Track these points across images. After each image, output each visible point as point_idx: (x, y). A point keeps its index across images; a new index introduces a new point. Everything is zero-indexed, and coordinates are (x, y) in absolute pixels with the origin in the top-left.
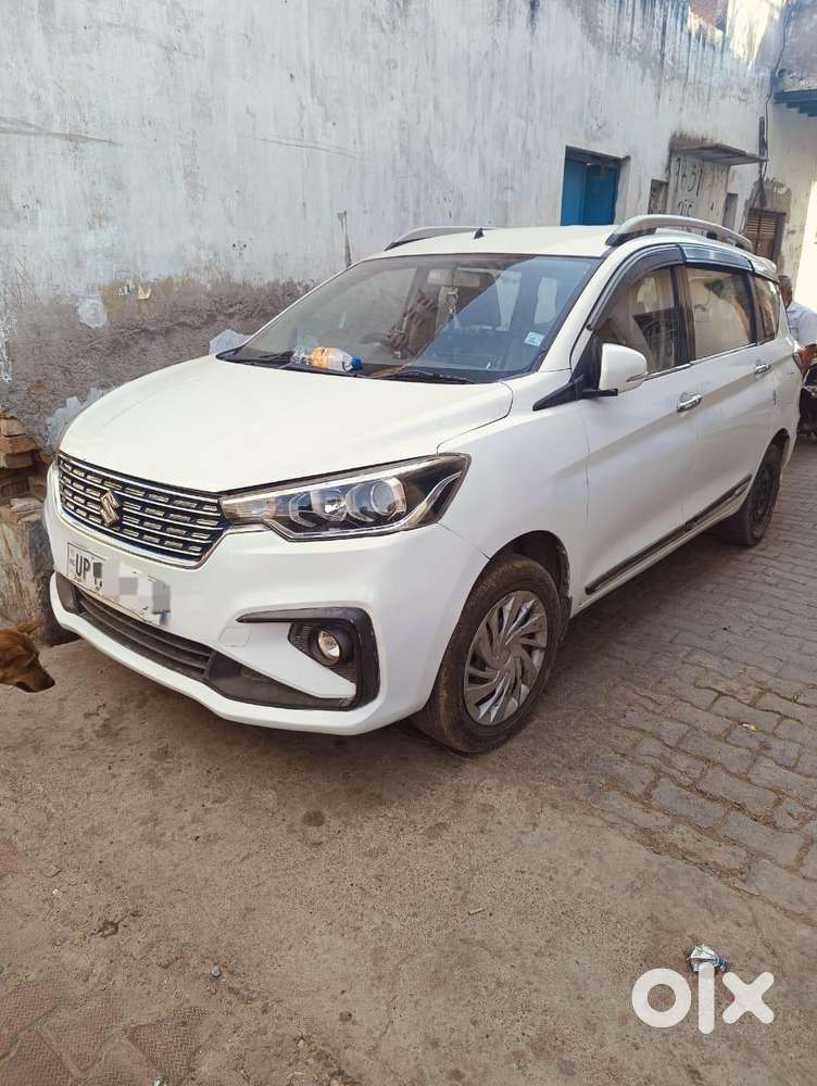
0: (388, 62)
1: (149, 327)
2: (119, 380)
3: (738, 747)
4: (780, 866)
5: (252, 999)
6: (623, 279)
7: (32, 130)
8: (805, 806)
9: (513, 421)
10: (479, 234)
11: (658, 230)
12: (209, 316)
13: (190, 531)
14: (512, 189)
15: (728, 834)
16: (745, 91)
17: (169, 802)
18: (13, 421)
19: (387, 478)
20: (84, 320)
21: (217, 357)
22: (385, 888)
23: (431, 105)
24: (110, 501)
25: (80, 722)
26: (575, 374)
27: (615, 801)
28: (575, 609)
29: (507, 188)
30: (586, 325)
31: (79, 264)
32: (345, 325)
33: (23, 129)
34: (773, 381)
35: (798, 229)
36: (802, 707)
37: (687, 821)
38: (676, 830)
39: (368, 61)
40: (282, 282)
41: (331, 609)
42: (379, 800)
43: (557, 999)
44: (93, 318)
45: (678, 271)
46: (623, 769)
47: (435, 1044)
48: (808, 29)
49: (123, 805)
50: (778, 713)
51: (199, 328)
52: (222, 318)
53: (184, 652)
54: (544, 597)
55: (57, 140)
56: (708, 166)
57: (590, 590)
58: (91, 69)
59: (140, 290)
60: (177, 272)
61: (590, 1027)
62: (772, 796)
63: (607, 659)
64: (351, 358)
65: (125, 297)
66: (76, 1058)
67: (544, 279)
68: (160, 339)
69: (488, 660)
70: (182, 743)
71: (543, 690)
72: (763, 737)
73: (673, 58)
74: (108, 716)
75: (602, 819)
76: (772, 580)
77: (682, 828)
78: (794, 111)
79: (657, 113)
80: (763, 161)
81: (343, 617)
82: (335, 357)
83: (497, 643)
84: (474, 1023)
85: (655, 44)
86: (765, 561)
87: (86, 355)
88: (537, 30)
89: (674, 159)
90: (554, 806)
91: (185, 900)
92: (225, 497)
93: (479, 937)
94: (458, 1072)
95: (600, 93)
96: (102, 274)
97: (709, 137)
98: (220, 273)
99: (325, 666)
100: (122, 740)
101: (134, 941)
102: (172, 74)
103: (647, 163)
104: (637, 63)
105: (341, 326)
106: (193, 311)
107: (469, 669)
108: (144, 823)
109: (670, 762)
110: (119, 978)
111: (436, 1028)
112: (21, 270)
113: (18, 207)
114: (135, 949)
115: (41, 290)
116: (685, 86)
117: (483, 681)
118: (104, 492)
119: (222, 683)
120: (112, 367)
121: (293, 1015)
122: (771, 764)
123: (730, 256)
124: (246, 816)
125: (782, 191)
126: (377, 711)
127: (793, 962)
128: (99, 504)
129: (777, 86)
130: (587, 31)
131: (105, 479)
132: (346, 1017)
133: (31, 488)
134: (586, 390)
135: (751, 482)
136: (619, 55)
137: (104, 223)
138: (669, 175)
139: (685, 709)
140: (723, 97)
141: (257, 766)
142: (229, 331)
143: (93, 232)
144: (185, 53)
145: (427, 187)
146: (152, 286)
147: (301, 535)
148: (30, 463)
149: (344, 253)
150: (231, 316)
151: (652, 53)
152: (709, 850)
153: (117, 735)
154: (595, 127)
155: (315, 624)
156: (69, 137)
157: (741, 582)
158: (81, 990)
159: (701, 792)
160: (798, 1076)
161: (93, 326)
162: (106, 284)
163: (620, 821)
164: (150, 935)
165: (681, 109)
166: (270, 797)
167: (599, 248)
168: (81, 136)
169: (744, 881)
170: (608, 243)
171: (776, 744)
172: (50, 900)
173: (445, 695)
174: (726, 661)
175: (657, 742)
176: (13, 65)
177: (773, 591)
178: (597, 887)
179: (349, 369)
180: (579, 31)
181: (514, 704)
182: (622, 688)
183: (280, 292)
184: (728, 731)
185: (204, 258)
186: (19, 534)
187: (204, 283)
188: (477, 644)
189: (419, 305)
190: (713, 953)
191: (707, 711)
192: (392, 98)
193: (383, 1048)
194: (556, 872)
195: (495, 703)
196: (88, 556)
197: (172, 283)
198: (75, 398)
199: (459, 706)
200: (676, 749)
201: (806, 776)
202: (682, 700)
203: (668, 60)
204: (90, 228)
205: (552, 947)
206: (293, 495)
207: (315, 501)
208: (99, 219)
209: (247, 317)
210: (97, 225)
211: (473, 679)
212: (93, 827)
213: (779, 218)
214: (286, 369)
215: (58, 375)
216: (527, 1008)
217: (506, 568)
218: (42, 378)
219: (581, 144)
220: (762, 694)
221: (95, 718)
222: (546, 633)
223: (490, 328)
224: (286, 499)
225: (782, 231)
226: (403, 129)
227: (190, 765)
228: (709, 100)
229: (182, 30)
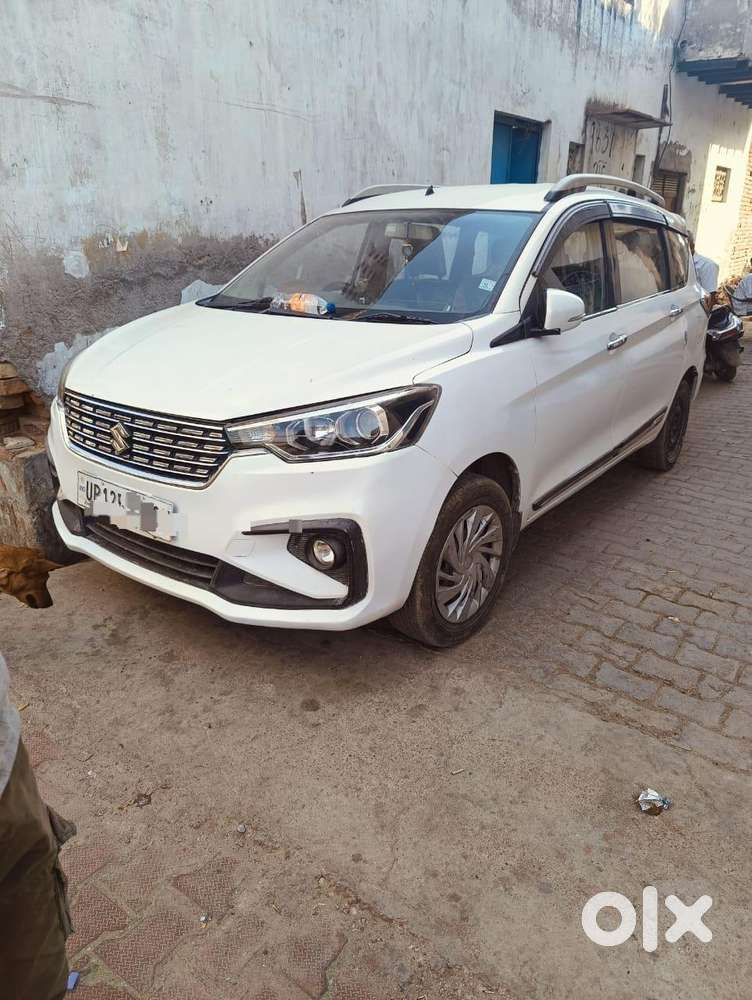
0: (336, 32)
1: (127, 278)
2: (101, 327)
3: (665, 635)
4: (705, 728)
5: (276, 849)
7: (18, 93)
8: (723, 680)
9: (475, 356)
10: (430, 192)
11: (588, 188)
12: (180, 267)
13: (197, 456)
14: (448, 150)
15: (662, 704)
16: (651, 60)
17: (181, 696)
18: (8, 365)
19: (371, 406)
20: (68, 271)
21: (197, 303)
22: (378, 757)
23: (375, 73)
24: (120, 431)
25: (90, 633)
26: (524, 316)
27: (567, 682)
28: (525, 522)
29: (443, 149)
30: (532, 273)
31: (62, 219)
32: (302, 275)
33: (9, 91)
34: (682, 326)
35: (697, 188)
36: (718, 602)
37: (627, 695)
38: (618, 701)
39: (319, 30)
40: (245, 236)
41: (324, 521)
42: (366, 688)
43: (531, 837)
44: (76, 269)
45: (606, 225)
46: (571, 656)
47: (435, 875)
48: (706, 3)
49: (140, 701)
50: (697, 607)
51: (171, 278)
52: (191, 269)
53: (190, 565)
54: (499, 511)
55: (41, 102)
56: (619, 130)
57: (536, 507)
58: (70, 35)
59: (119, 243)
60: (150, 226)
61: (561, 856)
62: (697, 674)
63: (549, 568)
64: (326, 303)
65: (105, 249)
66: (130, 903)
67: (480, 233)
68: (137, 289)
69: (455, 566)
70: (186, 647)
71: (499, 593)
72: (686, 627)
73: (588, 29)
74: (114, 627)
75: (557, 696)
76: (684, 499)
77: (624, 701)
78: (694, 79)
79: (574, 79)
80: (664, 125)
81: (338, 527)
82: (310, 302)
83: (462, 552)
84: (465, 857)
85: (573, 15)
86: (678, 483)
87: (71, 302)
88: (468, 2)
89: (589, 123)
90: (516, 688)
91: (208, 774)
92: (230, 424)
93: (462, 791)
94: (456, 895)
95: (524, 61)
96: (84, 227)
97: (620, 102)
98: (190, 227)
99: (320, 570)
100: (129, 647)
101: (166, 807)
102: (143, 40)
103: (566, 129)
104: (557, 35)
105: (298, 277)
106: (165, 263)
107: (439, 573)
108: (162, 713)
109: (610, 649)
110: (157, 840)
111: (434, 862)
112: (11, 224)
113: (8, 164)
114: (166, 814)
115: (29, 242)
116: (599, 54)
117: (451, 584)
118: (114, 424)
119: (225, 590)
120: (95, 315)
121: (312, 858)
122: (694, 647)
123: (644, 211)
124: (251, 705)
125: (684, 153)
126: (364, 610)
127: (723, 800)
128: (110, 435)
129: (679, 56)
130: (512, 4)
131: (114, 412)
132: (357, 858)
133: (22, 428)
134: (533, 330)
135: (667, 414)
136: (540, 26)
137: (85, 181)
138: (585, 139)
139: (620, 606)
140: (632, 65)
141: (255, 665)
142: (199, 281)
143: (74, 188)
144: (155, 22)
145: (372, 148)
146: (129, 239)
147: (296, 457)
148: (22, 404)
149: (300, 211)
150: (200, 267)
151: (570, 25)
152: (647, 717)
153: (126, 642)
154: (520, 93)
155: (312, 535)
156: (53, 100)
157: (659, 501)
158: (126, 850)
159: (636, 672)
160: (732, 885)
161: (77, 276)
162: (88, 237)
163: (572, 697)
164: (180, 803)
165: (595, 77)
166: (269, 689)
167: (539, 204)
168: (62, 99)
169: (678, 740)
170: (546, 199)
171: (697, 632)
172: (86, 780)
173: (421, 594)
174: (650, 567)
175: (599, 635)
177: (687, 508)
178: (557, 749)
179: (324, 312)
181: (476, 604)
182: (565, 591)
183: (243, 246)
184: (657, 624)
185: (175, 214)
186: (13, 470)
187: (175, 237)
188: (447, 551)
189: (371, 259)
190: (656, 794)
191: (638, 607)
192: (341, 65)
193: (391, 880)
194: (523, 739)
195: (460, 604)
196: (98, 483)
197: (146, 237)
198: (62, 343)
199: (432, 606)
200: (613, 638)
201: (723, 657)
202: (616, 599)
203: (584, 32)
204: (72, 185)
205: (524, 797)
206: (290, 422)
207: (307, 428)
208: (81, 176)
209: (214, 268)
210: (79, 183)
211: (443, 582)
212: (116, 719)
213: (681, 178)
214: (266, 313)
215: (46, 321)
216: (508, 843)
217: (469, 485)
218: (31, 325)
219: (509, 109)
220: (682, 593)
221: (103, 629)
222: (502, 542)
223: (436, 277)
224: (284, 425)
225: (683, 190)
226: (351, 93)
227: (195, 665)
228: (619, 68)
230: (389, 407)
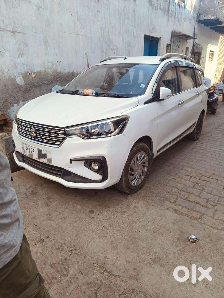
0: (97, 11)
1: (35, 84)
3: (197, 189)
4: (209, 217)
5: (81, 255)
6: (164, 70)
7: (2, 30)
8: (214, 202)
9: (139, 107)
10: (125, 58)
11: (172, 57)
12: (51, 81)
13: (57, 138)
14: (131, 46)
15: (196, 210)
16: (190, 20)
17: (53, 210)
19: (109, 122)
20: (18, 83)
21: (56, 92)
22: (112, 227)
23: (109, 23)
24: (33, 131)
25: (25, 191)
26: (154, 95)
27: (167, 203)
28: (155, 156)
29: (129, 46)
30: (156, 82)
31: (16, 67)
34: (200, 98)
35: (204, 57)
36: (212, 179)
37: (186, 207)
39: (92, 11)
40: (71, 72)
41: (96, 156)
42: (107, 206)
43: (158, 250)
44: (20, 82)
45: (177, 68)
46: (169, 196)
47: (129, 262)
48: (206, 3)
49: (40, 211)
50: (206, 181)
51: (49, 85)
52: (55, 82)
53: (55, 170)
54: (147, 153)
55: (9, 33)
56: (181, 40)
57: (158, 152)
58: (18, 12)
59: (33, 74)
60: (42, 69)
61: (166, 256)
62: (206, 200)
63: (162, 170)
64: (95, 92)
65: (29, 76)
67: (141, 71)
68: (38, 88)
69: (134, 169)
70: (54, 195)
71: (147, 177)
72: (203, 187)
73: (172, 10)
74: (32, 189)
75: (165, 208)
76: (202, 149)
77: (184, 209)
78: (203, 25)
79: (168, 25)
80: (195, 38)
81: (99, 158)
82: (90, 91)
83: (136, 165)
84: (138, 257)
85: (167, 6)
86: (200, 144)
87: (19, 92)
88: (136, 2)
89: (172, 38)
90: (153, 206)
91: (61, 233)
92: (66, 128)
93: (137, 237)
94: (135, 268)
95: (153, 20)
96: (22, 70)
97: (181, 32)
98: (54, 69)
99: (94, 172)
101: (49, 244)
102: (40, 14)
103: (165, 40)
104: (162, 12)
105: (87, 84)
106: (47, 80)
107: (130, 172)
108: (47, 215)
109: (180, 193)
110: (46, 253)
111: (129, 258)
115: (5, 74)
116: (175, 18)
117: (133, 175)
118: (32, 128)
119: (66, 178)
120: (26, 96)
121: (92, 258)
122: (205, 193)
123: (188, 64)
124: (74, 212)
125: (200, 47)
126: (107, 183)
127: (214, 238)
128: (30, 131)
129: (198, 18)
130: (149, 3)
131: (31, 125)
132: (106, 258)
133: (4, 130)
134: (156, 99)
135: (196, 124)
136: (158, 9)
137: (22, 56)
138: (171, 43)
139: (183, 181)
140: (185, 21)
141: (75, 200)
142: (57, 85)
143: (19, 58)
144: (43, 8)
145: (108, 46)
146: (36, 73)
147: (87, 138)
148: (4, 123)
149: (87, 64)
150: (57, 81)
151: (166, 9)
152: (192, 214)
153: (36, 194)
154: (152, 29)
155: (91, 161)
156: (12, 32)
157: (194, 149)
158: (36, 256)
159: (188, 200)
161: (20, 84)
162: (23, 72)
163: (169, 208)
164: (52, 242)
165: (174, 25)
166: (79, 207)
167: (158, 62)
168: (15, 32)
169: (201, 220)
170: (160, 60)
171: (206, 188)
173: (124, 178)
174: (192, 169)
175: (177, 189)
177: (202, 151)
178: (165, 223)
179: (94, 95)
180: (147, 3)
181: (140, 181)
182: (167, 177)
183: (70, 75)
184: (194, 186)
185: (49, 65)
186: (2, 142)
187: (50, 72)
188: (132, 166)
189: (108, 78)
190: (194, 237)
191: (188, 181)
192: (99, 21)
193: (116, 264)
194: (155, 221)
195: (136, 181)
196: (27, 146)
197: (41, 72)
198: (16, 104)
199: (128, 182)
200: (181, 190)
201: (214, 195)
202: (182, 179)
203: (170, 11)
205: (155, 238)
207: (89, 129)
208: (21, 54)
209: (61, 82)
210: (20, 56)
211: (131, 174)
212: (33, 217)
213: (199, 54)
214: (77, 95)
215: (11, 98)
216: (151, 252)
217: (138, 145)
218: (6, 99)
219: (149, 34)
220: (201, 176)
221: (29, 190)
222: (148, 162)
223: (128, 84)
224: (82, 128)
225: (200, 58)
226: (102, 29)
227: (57, 200)
228: (181, 22)
229: (42, 2)
230: (114, 122)
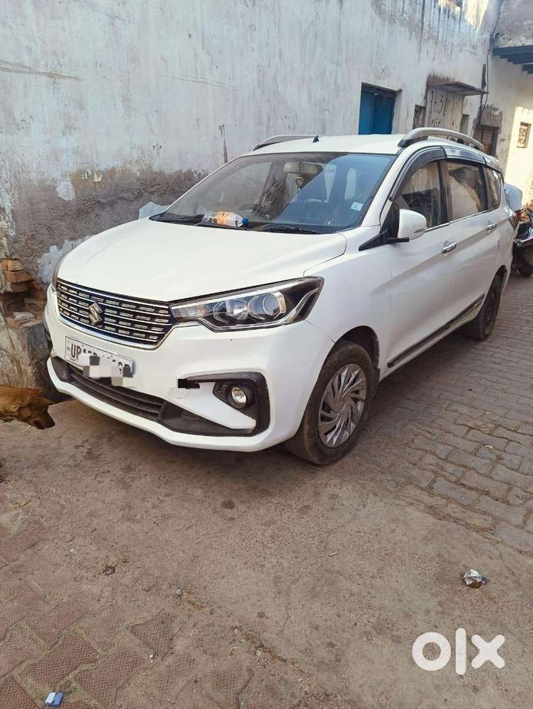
0: (250, 26)
1: (101, 200)
3: (483, 458)
4: (512, 525)
5: (203, 607)
6: (410, 169)
7: (27, 70)
8: (526, 492)
9: (348, 257)
10: (316, 140)
11: (429, 137)
12: (138, 193)
13: (150, 326)
14: (329, 111)
15: (481, 508)
16: (474, 47)
17: (137, 497)
18: (16, 261)
19: (274, 292)
20: (60, 195)
21: (150, 218)
22: (277, 543)
23: (277, 56)
24: (95, 309)
25: (73, 451)
26: (383, 229)
27: (412, 491)
28: (383, 375)
29: (325, 110)
30: (389, 198)
31: (57, 159)
32: (224, 199)
33: (21, 69)
34: (495, 237)
35: (506, 138)
36: (521, 435)
37: (455, 501)
38: (449, 506)
39: (238, 26)
40: (184, 171)
41: (241, 373)
42: (266, 493)
43: (386, 602)
44: (66, 194)
45: (442, 163)
46: (415, 472)
47: (317, 628)
48: (514, 6)
49: (107, 499)
50: (507, 439)
51: (132, 201)
52: (147, 194)
53: (145, 404)
54: (365, 370)
55: (43, 77)
56: (451, 97)
57: (390, 365)
58: (64, 29)
59: (95, 176)
60: (117, 164)
61: (408, 616)
62: (506, 486)
63: (399, 409)
64: (242, 218)
65: (86, 180)
66: (99, 644)
67: (351, 169)
68: (108, 208)
69: (332, 405)
70: (140, 462)
71: (363, 426)
72: (498, 453)
73: (429, 25)
74: (90, 447)
75: (405, 501)
77: (453, 506)
78: (505, 60)
79: (419, 60)
80: (483, 93)
82: (230, 218)
83: (338, 396)
84: (339, 616)
85: (418, 16)
86: (492, 349)
87: (62, 218)
88: (344, 6)
89: (430, 92)
90: (375, 495)
91: (155, 552)
92: (173, 304)
93: (336, 568)
94: (332, 643)
95: (383, 48)
96: (71, 165)
98: (145, 165)
99: (237, 409)
100: (100, 461)
101: (126, 577)
102: (115, 33)
103: (412, 96)
104: (407, 29)
105: (221, 200)
106: (128, 190)
107: (321, 412)
108: (123, 509)
109: (443, 468)
110: (119, 599)
111: (316, 620)
112: (20, 162)
113: (18, 121)
114: (126, 581)
115: (33, 176)
116: (436, 43)
117: (329, 419)
118: (92, 303)
119: (170, 422)
120: (78, 226)
121: (230, 614)
122: (505, 468)
123: (468, 154)
124: (186, 504)
125: (497, 113)
127: (525, 579)
128: (89, 311)
129: (493, 44)
130: (375, 7)
131: (91, 295)
132: (261, 615)
133: (26, 306)
134: (389, 239)
135: (484, 300)
136: (395, 23)
137: (72, 132)
138: (426, 103)
139: (450, 437)
140: (460, 51)
141: (189, 475)
142: (151, 203)
143: (65, 137)
144: (123, 20)
145: (275, 109)
146: (103, 173)
147: (220, 328)
148: (26, 289)
149: (223, 153)
150: (152, 193)
151: (416, 22)
152: (470, 517)
153: (97, 458)
154: (380, 70)
155: (230, 383)
156: (50, 75)
157: (478, 362)
158: (97, 606)
159: (462, 484)
161: (66, 199)
162: (74, 171)
163: (415, 502)
164: (135, 573)
165: (434, 59)
166: (199, 493)
167: (394, 149)
168: (57, 75)
169: (493, 534)
170: (399, 145)
171: (507, 457)
172: (70, 555)
173: (308, 427)
174: (473, 409)
175: (434, 457)
176: (15, 27)
177: (498, 367)
178: (405, 539)
179: (240, 225)
180: (370, 7)
181: (347, 434)
182: (411, 426)
183: (183, 178)
184: (477, 450)
185: (135, 155)
186: (20, 335)
187: (135, 172)
188: (326, 396)
189: (273, 188)
190: (477, 573)
191: (463, 438)
192: (253, 50)
193: (286, 632)
194: (380, 531)
195: (335, 434)
196: (80, 345)
197: (115, 171)
198: (55, 246)
199: (315, 435)
200: (446, 460)
201: (526, 475)
202: (447, 432)
203: (426, 27)
204: (63, 135)
205: (381, 573)
206: (216, 303)
207: (228, 307)
208: (69, 128)
209: (162, 194)
210: (68, 133)
211: (323, 418)
212: (91, 512)
213: (495, 131)
214: (199, 225)
215: (44, 231)
216: (369, 607)
217: (343, 349)
218: (34, 233)
219: (372, 81)
220: (495, 428)
221: (82, 449)
222: (366, 390)
223: (320, 201)
224: (211, 305)
225: (496, 139)
226: (260, 70)
227: (146, 475)
228: (451, 52)
229: (121, 5)
230: (286, 293)
